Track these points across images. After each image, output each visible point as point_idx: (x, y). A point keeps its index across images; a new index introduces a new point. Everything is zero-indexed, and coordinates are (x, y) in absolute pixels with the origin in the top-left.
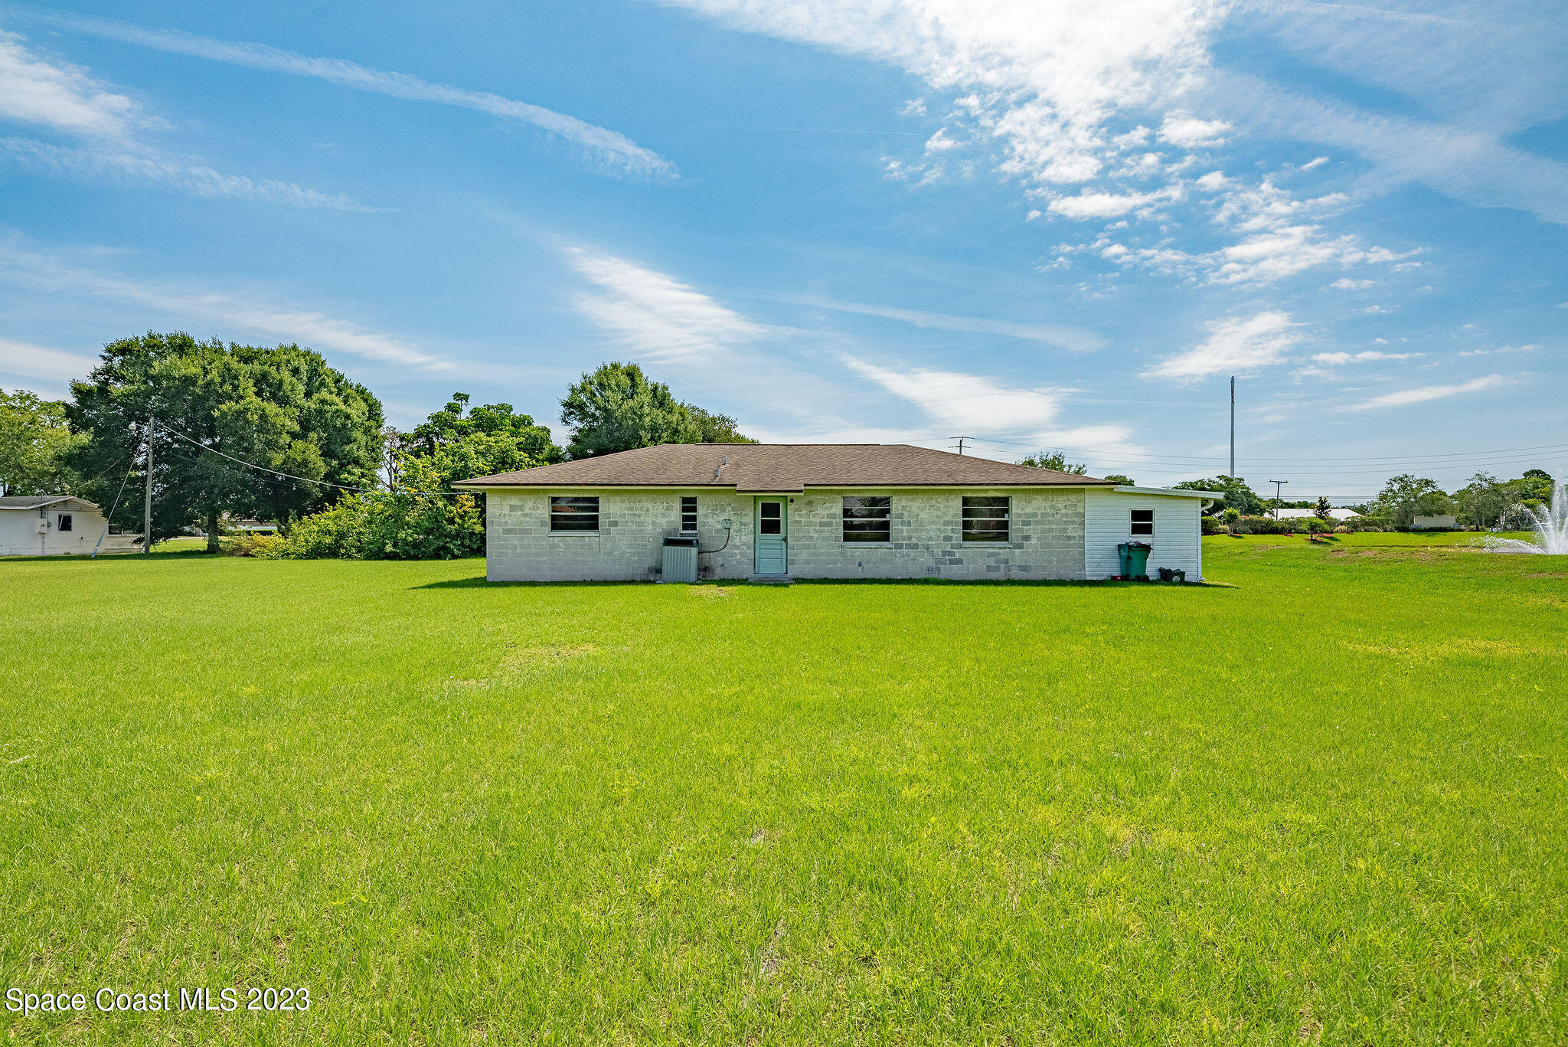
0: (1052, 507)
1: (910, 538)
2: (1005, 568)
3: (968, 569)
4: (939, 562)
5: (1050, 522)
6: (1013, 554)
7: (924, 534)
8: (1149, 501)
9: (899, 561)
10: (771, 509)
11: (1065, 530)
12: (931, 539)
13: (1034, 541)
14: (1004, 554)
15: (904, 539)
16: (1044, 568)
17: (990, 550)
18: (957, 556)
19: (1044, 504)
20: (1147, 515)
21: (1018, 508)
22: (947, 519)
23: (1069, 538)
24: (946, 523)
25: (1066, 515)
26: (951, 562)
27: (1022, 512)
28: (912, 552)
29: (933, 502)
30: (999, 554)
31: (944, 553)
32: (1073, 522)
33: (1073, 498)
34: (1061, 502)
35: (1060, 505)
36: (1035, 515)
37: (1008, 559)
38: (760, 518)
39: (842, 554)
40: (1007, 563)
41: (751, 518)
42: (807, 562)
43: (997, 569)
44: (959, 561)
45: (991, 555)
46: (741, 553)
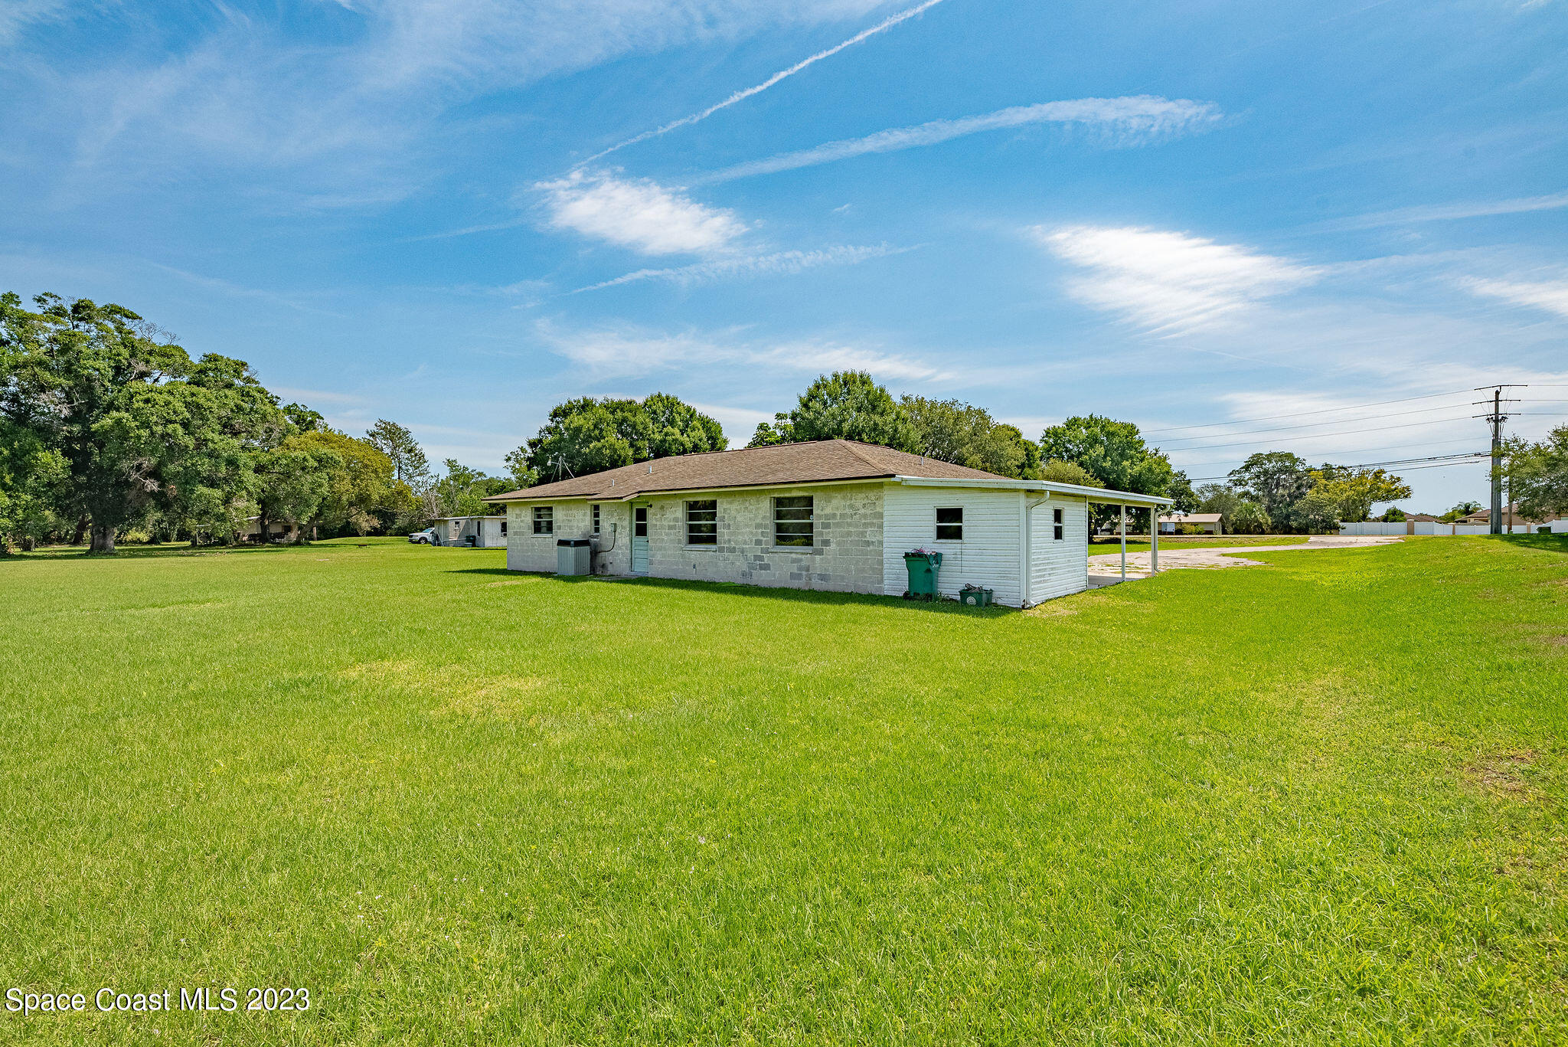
0: (851, 506)
1: (729, 541)
2: (807, 576)
3: (774, 575)
4: (751, 567)
5: (849, 525)
6: (813, 561)
7: (740, 538)
8: (958, 496)
9: (721, 564)
10: (641, 515)
11: (863, 534)
12: (745, 543)
13: (833, 546)
14: (806, 560)
15: (725, 543)
16: (842, 578)
17: (794, 556)
18: (766, 561)
19: (843, 503)
20: (956, 514)
21: (822, 509)
22: (758, 521)
23: (868, 543)
24: (758, 526)
25: (865, 516)
26: (761, 568)
27: (822, 513)
28: (731, 556)
29: (747, 504)
30: (801, 560)
31: (757, 557)
32: (872, 524)
33: (872, 495)
34: (859, 499)
35: (859, 504)
36: (834, 515)
37: (809, 566)
38: (635, 522)
39: (683, 556)
40: (808, 570)
41: (626, 523)
42: (661, 563)
43: (799, 576)
44: (766, 567)
45: (794, 561)
46: (622, 553)
